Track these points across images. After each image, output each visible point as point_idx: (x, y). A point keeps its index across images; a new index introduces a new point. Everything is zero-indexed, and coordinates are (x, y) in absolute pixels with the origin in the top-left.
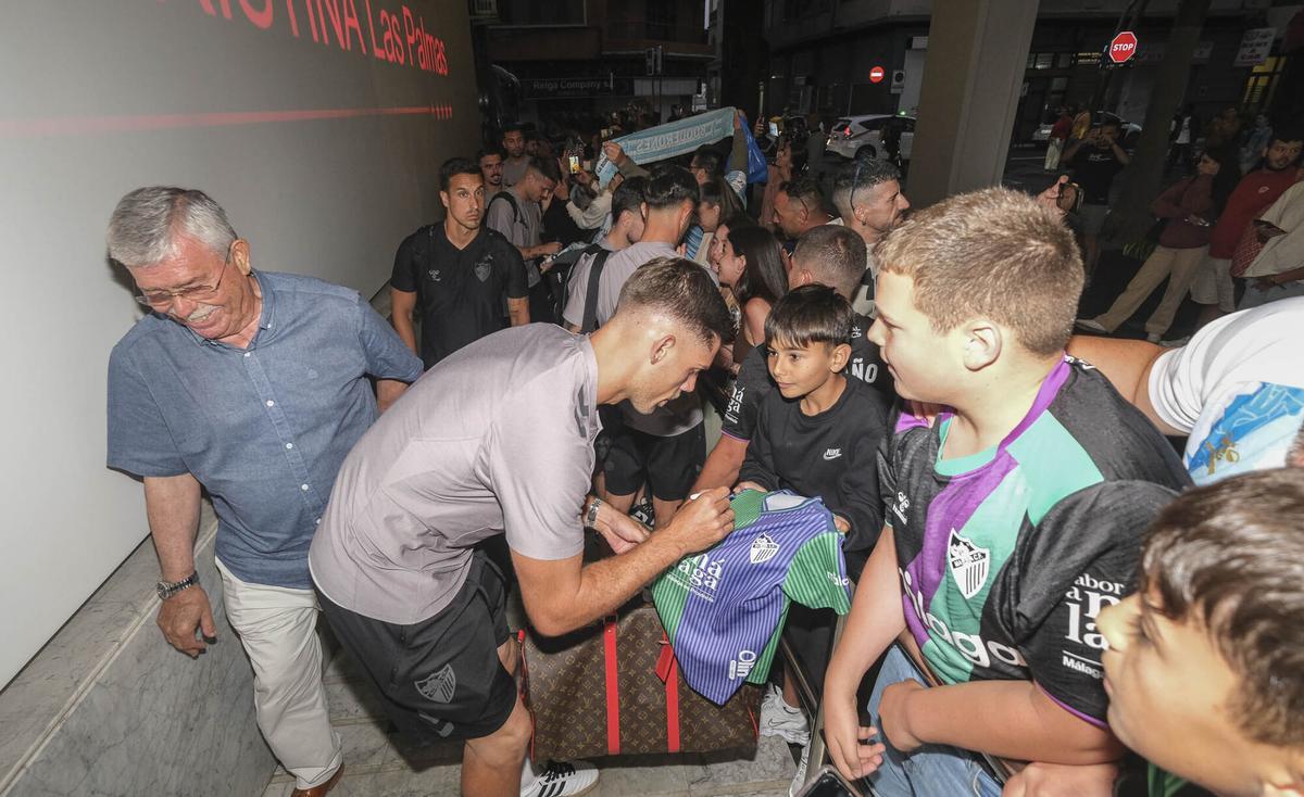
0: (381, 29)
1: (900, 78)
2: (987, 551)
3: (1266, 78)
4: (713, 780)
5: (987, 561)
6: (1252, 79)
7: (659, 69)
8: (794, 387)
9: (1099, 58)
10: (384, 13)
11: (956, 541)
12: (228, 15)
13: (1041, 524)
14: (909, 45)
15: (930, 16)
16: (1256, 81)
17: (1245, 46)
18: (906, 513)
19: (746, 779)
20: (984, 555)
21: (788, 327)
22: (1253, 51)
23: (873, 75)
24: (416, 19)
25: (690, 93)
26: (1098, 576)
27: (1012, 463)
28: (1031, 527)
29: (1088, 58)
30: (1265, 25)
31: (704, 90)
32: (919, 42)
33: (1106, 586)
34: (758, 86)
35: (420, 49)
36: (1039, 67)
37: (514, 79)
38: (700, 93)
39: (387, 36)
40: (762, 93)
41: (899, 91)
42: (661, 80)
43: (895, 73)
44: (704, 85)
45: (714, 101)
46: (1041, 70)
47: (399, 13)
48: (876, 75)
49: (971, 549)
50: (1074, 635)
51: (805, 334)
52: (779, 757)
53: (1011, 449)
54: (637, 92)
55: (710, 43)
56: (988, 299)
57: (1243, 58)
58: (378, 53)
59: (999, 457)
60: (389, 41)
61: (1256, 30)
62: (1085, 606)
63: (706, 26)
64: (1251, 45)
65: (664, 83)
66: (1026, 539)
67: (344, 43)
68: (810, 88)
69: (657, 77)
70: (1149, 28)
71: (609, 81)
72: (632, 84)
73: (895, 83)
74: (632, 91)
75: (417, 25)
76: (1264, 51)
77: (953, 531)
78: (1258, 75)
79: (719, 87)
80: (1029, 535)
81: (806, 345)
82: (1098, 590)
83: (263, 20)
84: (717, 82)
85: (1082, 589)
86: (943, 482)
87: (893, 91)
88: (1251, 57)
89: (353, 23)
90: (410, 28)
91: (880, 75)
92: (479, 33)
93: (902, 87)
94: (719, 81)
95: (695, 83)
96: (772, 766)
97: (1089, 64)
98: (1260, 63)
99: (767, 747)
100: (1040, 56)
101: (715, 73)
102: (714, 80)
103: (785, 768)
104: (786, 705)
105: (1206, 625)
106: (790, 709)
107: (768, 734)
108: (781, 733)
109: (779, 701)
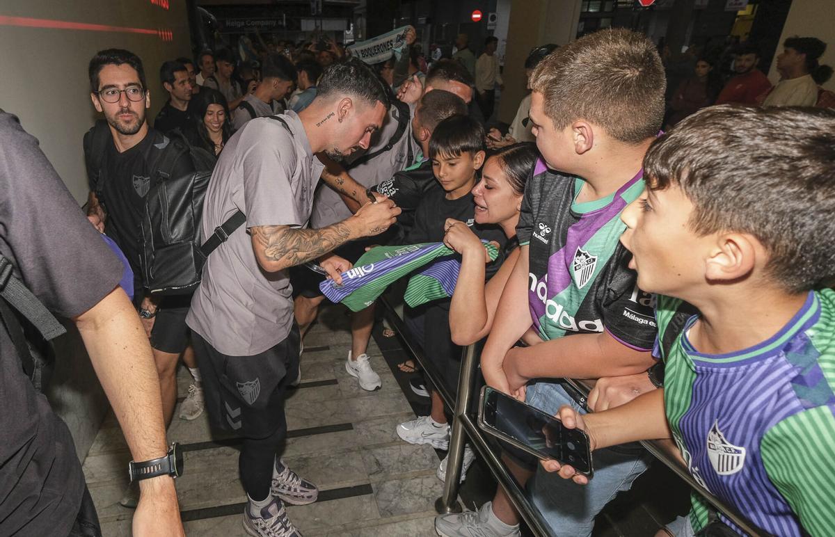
1: (493, 18)
2: (596, 257)
4: (385, 472)
5: (595, 263)
7: (320, 10)
8: (453, 183)
9: (632, 3)
11: (579, 254)
18: (547, 236)
19: (407, 470)
20: (594, 260)
21: (445, 145)
22: (737, 0)
23: (474, 16)
25: (341, 29)
29: (625, 3)
31: (352, 28)
36: (591, 10)
37: (213, 18)
38: (349, 29)
41: (493, 27)
42: (321, 20)
43: (490, 15)
44: (352, 25)
45: (360, 36)
46: (594, 13)
48: (477, 16)
49: (587, 257)
50: (634, 299)
51: (458, 147)
52: (428, 456)
54: (304, 28)
56: (583, 108)
57: (730, 6)
65: (323, 21)
68: (429, 26)
69: (318, 17)
71: (282, 21)
72: (300, 22)
73: (490, 22)
74: (299, 28)
77: (579, 248)
79: (364, 25)
81: (459, 155)
84: (362, 22)
86: (577, 218)
87: (489, 28)
88: (736, 4)
91: (479, 16)
93: (495, 25)
94: (364, 21)
95: (345, 22)
96: (424, 462)
97: (626, 8)
98: (743, 9)
99: (420, 451)
100: (591, 2)
101: (360, 15)
102: (359, 20)
103: (433, 463)
104: (434, 422)
105: (680, 184)
106: (437, 424)
107: (420, 443)
108: (429, 442)
109: (429, 419)
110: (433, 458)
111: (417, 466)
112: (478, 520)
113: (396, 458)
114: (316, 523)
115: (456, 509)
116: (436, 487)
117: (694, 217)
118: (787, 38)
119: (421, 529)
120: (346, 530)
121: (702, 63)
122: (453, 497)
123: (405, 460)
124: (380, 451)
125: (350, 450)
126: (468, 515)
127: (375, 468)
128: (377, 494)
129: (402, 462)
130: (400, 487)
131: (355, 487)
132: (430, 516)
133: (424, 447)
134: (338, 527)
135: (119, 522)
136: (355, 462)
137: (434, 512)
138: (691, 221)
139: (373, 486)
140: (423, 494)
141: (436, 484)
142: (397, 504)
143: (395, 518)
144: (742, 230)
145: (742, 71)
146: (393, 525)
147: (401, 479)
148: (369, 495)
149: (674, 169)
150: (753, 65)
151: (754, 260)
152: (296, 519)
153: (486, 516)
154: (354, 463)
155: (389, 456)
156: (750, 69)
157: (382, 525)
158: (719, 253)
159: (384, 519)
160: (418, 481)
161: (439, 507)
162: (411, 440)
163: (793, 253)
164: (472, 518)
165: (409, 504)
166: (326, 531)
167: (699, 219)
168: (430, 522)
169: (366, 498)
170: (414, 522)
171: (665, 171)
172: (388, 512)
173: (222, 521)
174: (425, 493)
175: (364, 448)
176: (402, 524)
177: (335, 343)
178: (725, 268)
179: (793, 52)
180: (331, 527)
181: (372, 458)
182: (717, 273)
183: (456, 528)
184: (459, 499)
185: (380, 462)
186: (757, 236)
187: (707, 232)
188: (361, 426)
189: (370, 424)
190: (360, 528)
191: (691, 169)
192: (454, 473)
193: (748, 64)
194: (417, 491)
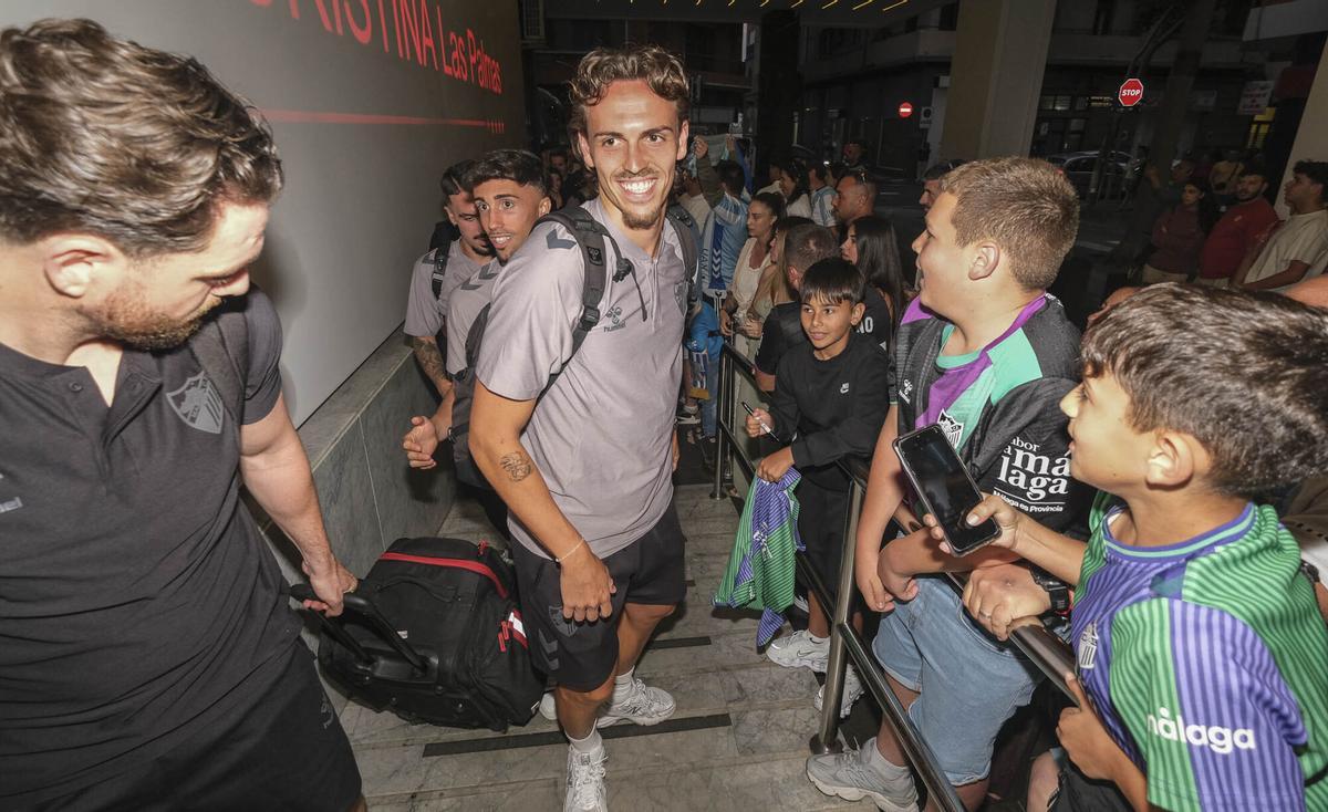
0: (450, 49)
1: (927, 113)
2: (962, 425)
3: (1267, 126)
4: (749, 699)
5: (961, 431)
6: (1254, 127)
7: (698, 97)
8: (828, 336)
9: (1110, 101)
10: (452, 35)
11: (943, 418)
12: (340, 31)
13: (998, 404)
14: (936, 84)
15: (950, 57)
16: (1258, 129)
17: (1246, 96)
18: (909, 395)
19: (777, 698)
20: (960, 427)
22: (1254, 101)
23: (903, 110)
24: (477, 41)
25: (725, 121)
26: (1025, 439)
27: (989, 362)
28: (992, 407)
29: (1101, 101)
30: (1264, 79)
31: (740, 119)
32: (944, 81)
33: (1028, 446)
34: (793, 118)
35: (480, 68)
36: (1059, 108)
37: (557, 101)
38: (736, 121)
39: (455, 55)
40: (796, 125)
41: (927, 126)
42: (699, 108)
43: (923, 109)
44: (740, 115)
45: (750, 130)
46: (1061, 111)
47: (465, 37)
48: (906, 110)
49: (952, 423)
50: (1002, 477)
53: (990, 353)
55: (747, 74)
57: (1244, 107)
58: (448, 70)
59: (981, 357)
60: (456, 60)
61: (1255, 82)
62: (1013, 458)
63: (744, 58)
64: (1251, 96)
65: (702, 110)
66: (987, 414)
67: (422, 60)
68: (843, 121)
70: (1153, 77)
73: (923, 118)
75: (479, 47)
76: (1263, 101)
77: (943, 411)
78: (1260, 123)
79: (756, 116)
80: (990, 411)
82: (1023, 449)
83: (364, 36)
84: (753, 112)
85: (1014, 447)
86: (941, 372)
87: (921, 126)
88: (1252, 106)
89: (428, 42)
90: (472, 49)
91: (908, 110)
92: (528, 55)
93: (930, 122)
94: (756, 111)
95: (731, 112)
96: (800, 689)
97: (1102, 107)
98: (1261, 113)
99: (796, 675)
100: (1059, 98)
101: (751, 104)
102: (750, 110)
103: (811, 691)
104: (812, 636)
105: (1114, 372)
106: (816, 639)
107: (796, 665)
108: (808, 664)
109: (806, 634)
110: (812, 684)
111: (791, 694)
112: (859, 761)
113: (764, 683)
114: (657, 759)
115: (836, 748)
116: (812, 721)
117: (1130, 412)
118: (1297, 160)
119: (790, 773)
120: (694, 770)
121: (1189, 187)
122: (832, 733)
123: (775, 686)
124: (745, 673)
125: (706, 671)
126: (848, 755)
127: (736, 694)
128: (736, 727)
129: (770, 688)
130: (767, 719)
131: (708, 717)
132: (802, 757)
133: (801, 670)
134: (684, 765)
135: (406, 748)
136: (712, 685)
137: (808, 752)
138: (1127, 415)
139: (732, 716)
140: (795, 728)
141: (813, 717)
142: (761, 740)
143: (758, 757)
144: (1181, 429)
145: (1245, 197)
146: (754, 766)
147: (769, 710)
148: (726, 728)
149: (1110, 354)
150: (1259, 191)
151: (1193, 465)
152: (631, 753)
153: (868, 754)
154: (710, 687)
155: (754, 680)
156: (1255, 195)
157: (740, 765)
158: (1160, 454)
159: (743, 758)
160: (790, 712)
161: (815, 746)
162: (785, 662)
163: (1237, 459)
164: (851, 759)
165: (776, 741)
166: (668, 769)
167: (1135, 414)
168: (802, 765)
169: (721, 731)
170: (781, 763)
171: (1098, 356)
172: (748, 750)
173: (537, 753)
174: (798, 728)
175: (725, 669)
176: (765, 764)
177: (695, 533)
178: (1166, 472)
179: (1306, 180)
180: (675, 765)
181: (733, 680)
182: (1157, 476)
183: (832, 772)
184: (841, 737)
185: (743, 687)
186: (1197, 437)
187: (1145, 429)
188: (721, 641)
189: (734, 639)
190: (712, 768)
191: (1128, 355)
192: (832, 702)
193: (1252, 189)
194: (788, 724)
